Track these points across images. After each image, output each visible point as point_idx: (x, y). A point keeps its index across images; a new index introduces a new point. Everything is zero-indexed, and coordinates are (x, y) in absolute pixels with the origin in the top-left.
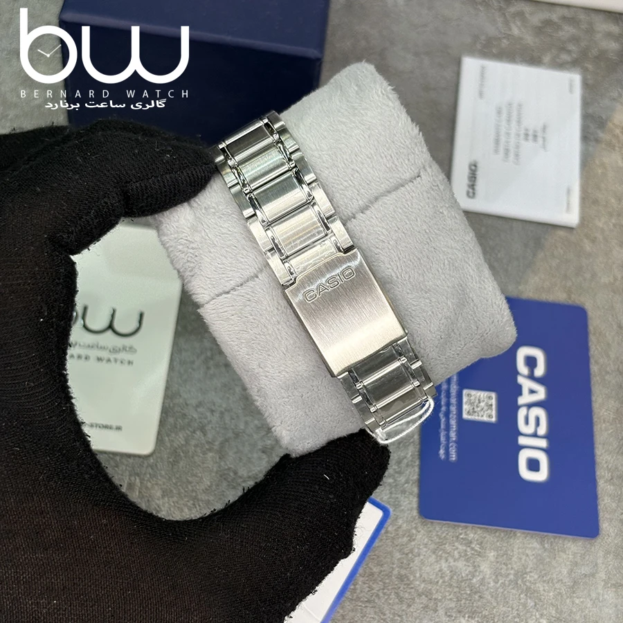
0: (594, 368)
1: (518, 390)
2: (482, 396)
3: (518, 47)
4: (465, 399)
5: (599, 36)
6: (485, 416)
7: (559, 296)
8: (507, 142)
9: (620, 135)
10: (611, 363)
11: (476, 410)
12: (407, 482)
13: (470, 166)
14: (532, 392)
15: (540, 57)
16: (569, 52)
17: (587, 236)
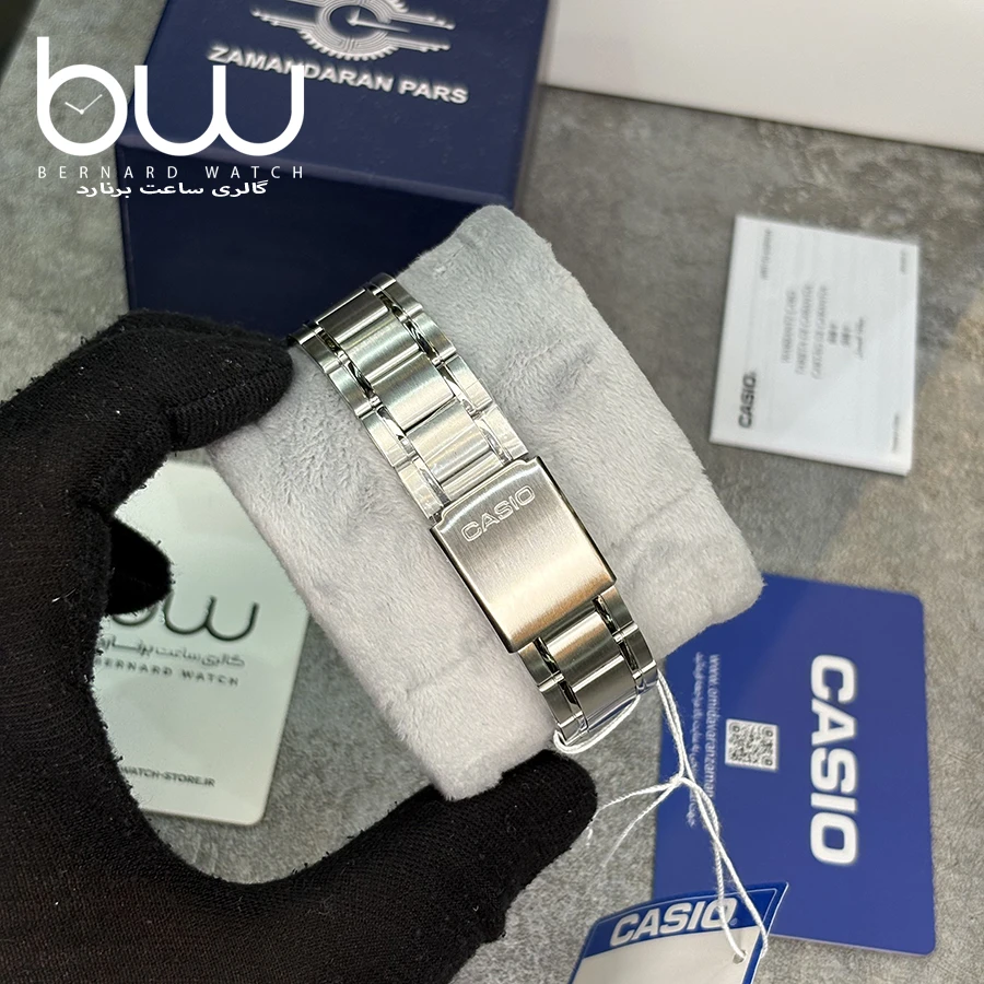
0: (932, 692)
1: (813, 722)
2: (756, 730)
3: (823, 202)
4: (729, 735)
5: (948, 188)
6: (760, 761)
7: (879, 579)
8: (803, 344)
9: (979, 337)
10: (960, 685)
11: (746, 751)
12: (635, 861)
13: (745, 378)
14: (833, 725)
15: (856, 219)
16: (903, 211)
17: (924, 488)
